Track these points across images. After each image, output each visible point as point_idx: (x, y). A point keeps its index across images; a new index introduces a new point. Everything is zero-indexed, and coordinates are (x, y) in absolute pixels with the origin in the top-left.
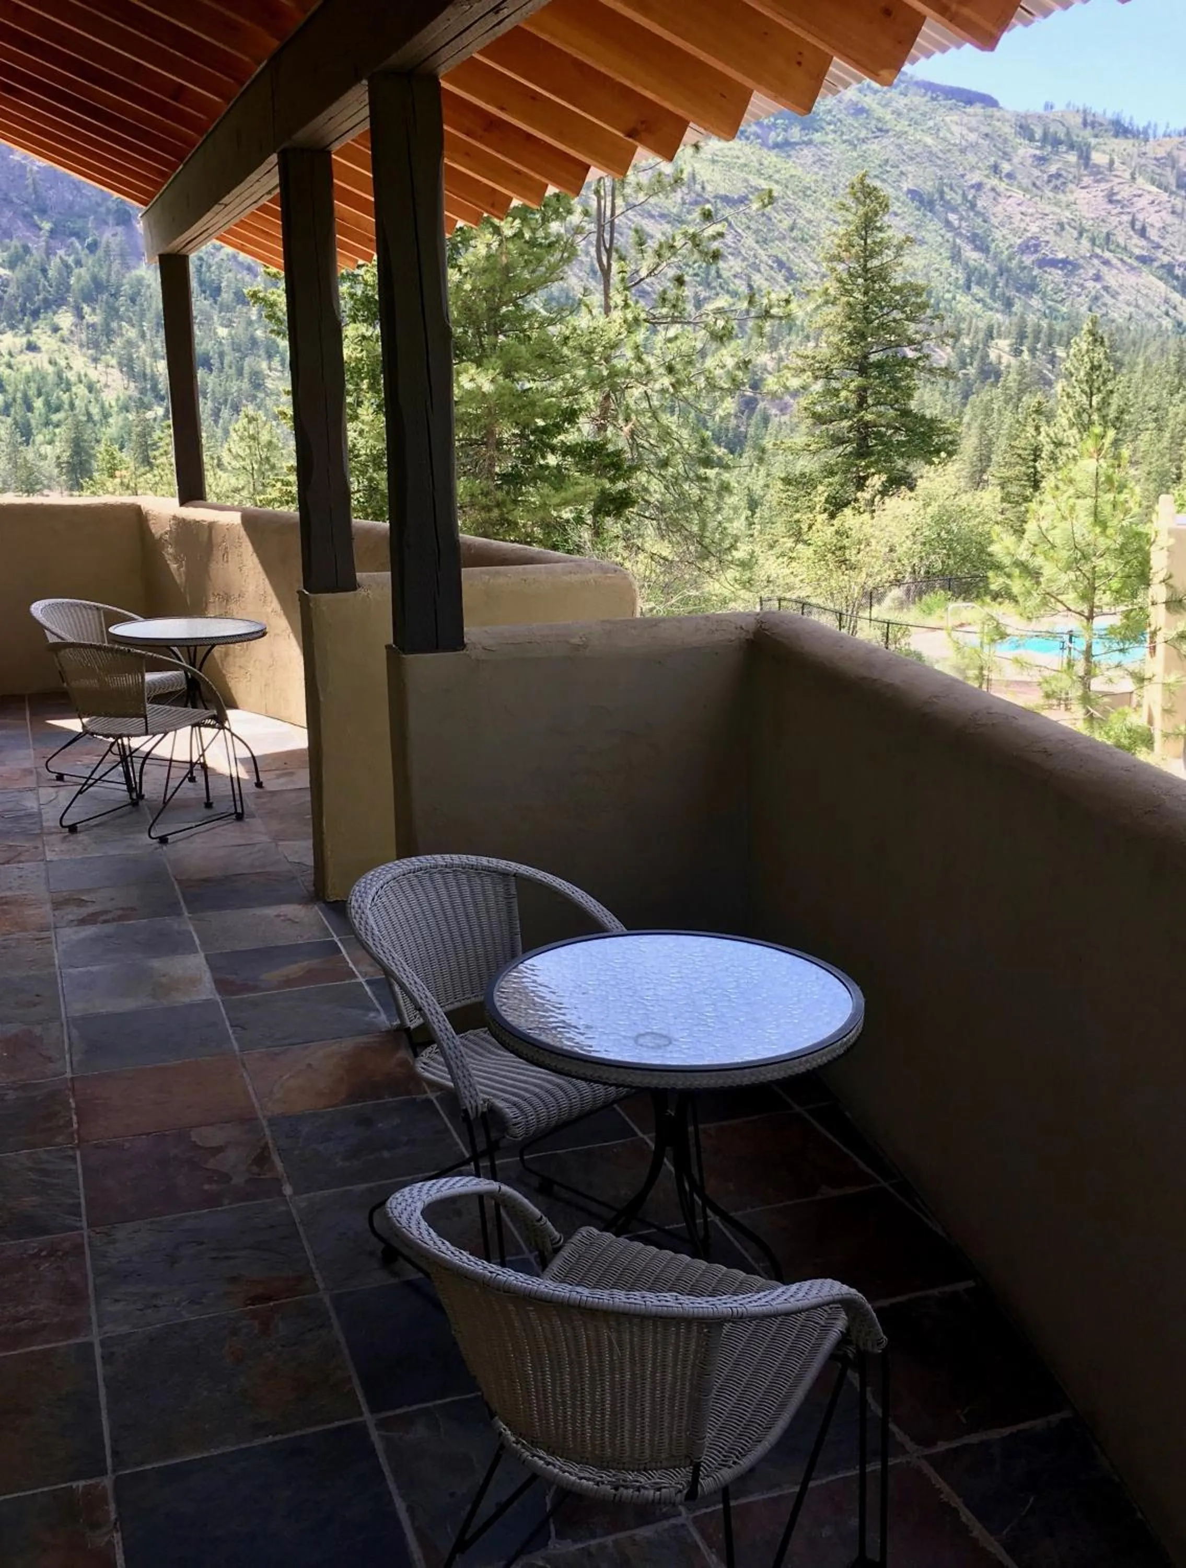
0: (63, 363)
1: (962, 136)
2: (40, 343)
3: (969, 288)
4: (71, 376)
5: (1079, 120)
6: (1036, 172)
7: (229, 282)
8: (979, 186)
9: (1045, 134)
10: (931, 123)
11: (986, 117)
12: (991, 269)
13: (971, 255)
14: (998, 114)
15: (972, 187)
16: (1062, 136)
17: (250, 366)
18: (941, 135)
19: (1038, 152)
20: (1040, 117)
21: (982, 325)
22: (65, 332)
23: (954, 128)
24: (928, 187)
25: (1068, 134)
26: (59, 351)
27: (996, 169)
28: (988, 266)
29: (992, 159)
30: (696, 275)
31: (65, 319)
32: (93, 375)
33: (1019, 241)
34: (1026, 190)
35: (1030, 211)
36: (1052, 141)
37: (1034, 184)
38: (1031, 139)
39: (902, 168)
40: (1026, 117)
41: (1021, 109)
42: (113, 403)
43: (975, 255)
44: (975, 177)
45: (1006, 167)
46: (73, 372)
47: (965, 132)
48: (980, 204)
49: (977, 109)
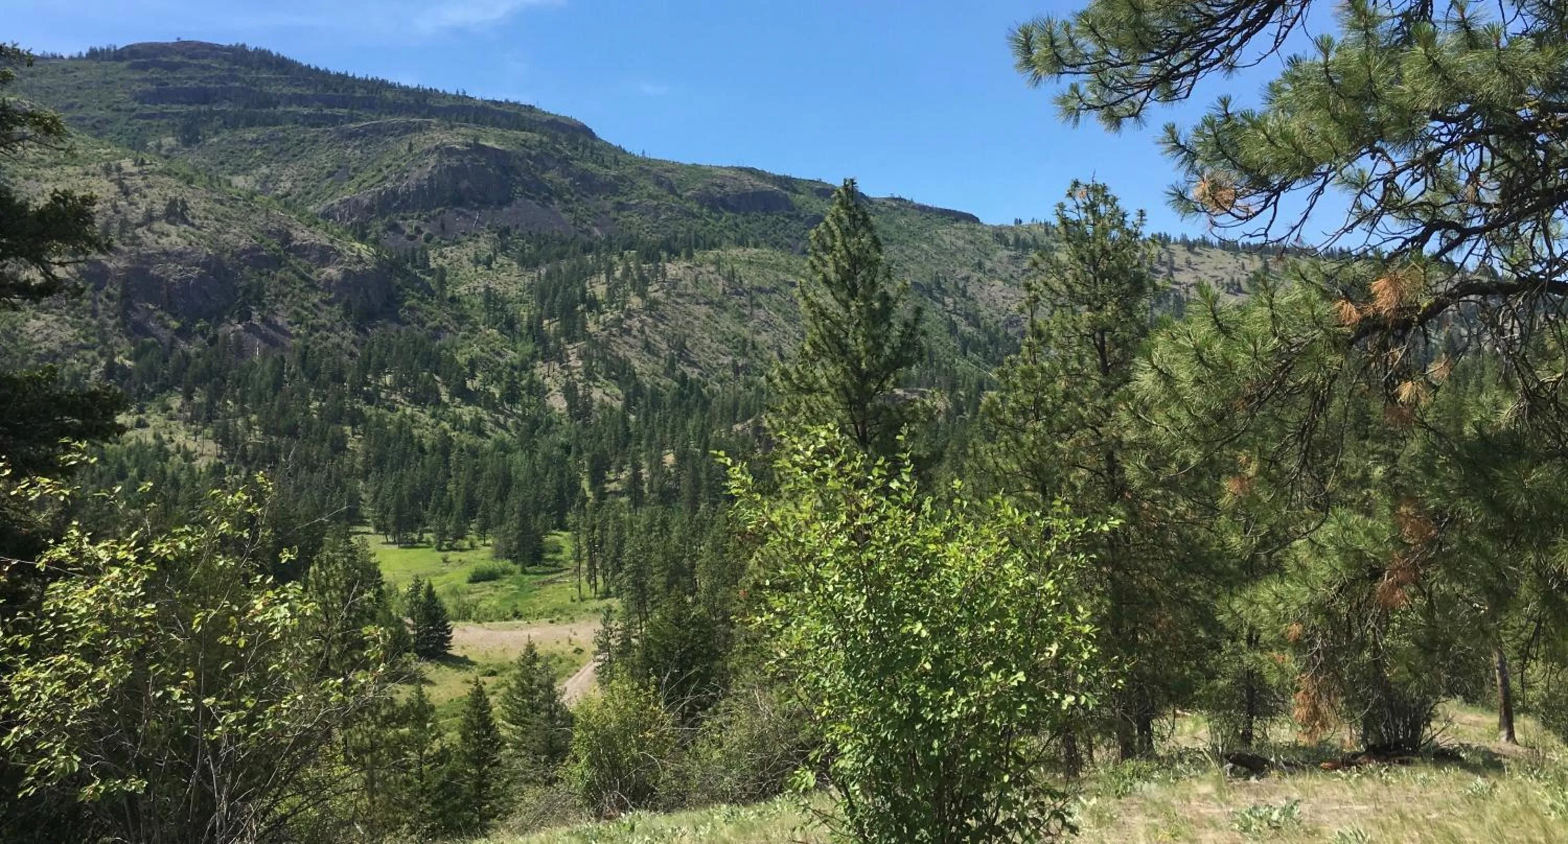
0: (165, 437)
1: (952, 243)
2: (149, 421)
3: (965, 354)
4: (171, 447)
5: (1042, 230)
6: (1012, 268)
7: (327, 364)
8: (967, 279)
9: (1017, 240)
10: (927, 234)
11: (969, 229)
12: (983, 338)
13: (964, 327)
14: (979, 227)
15: (963, 279)
16: (1029, 239)
17: (333, 433)
18: (935, 242)
19: (1012, 253)
20: (1012, 228)
21: (974, 381)
22: (174, 412)
23: (945, 237)
24: (926, 280)
25: (1034, 239)
26: (165, 427)
27: (980, 265)
28: (980, 337)
29: (977, 259)
30: (736, 347)
31: (176, 402)
32: (191, 446)
33: (1003, 318)
34: (1005, 281)
35: (1010, 295)
36: (1022, 245)
37: (1012, 277)
38: (1007, 244)
39: (906, 266)
40: (1001, 228)
41: (997, 224)
42: (203, 470)
43: (970, 329)
44: (965, 271)
45: (988, 265)
46: (174, 444)
47: (954, 240)
48: (970, 290)
49: (963, 225)
